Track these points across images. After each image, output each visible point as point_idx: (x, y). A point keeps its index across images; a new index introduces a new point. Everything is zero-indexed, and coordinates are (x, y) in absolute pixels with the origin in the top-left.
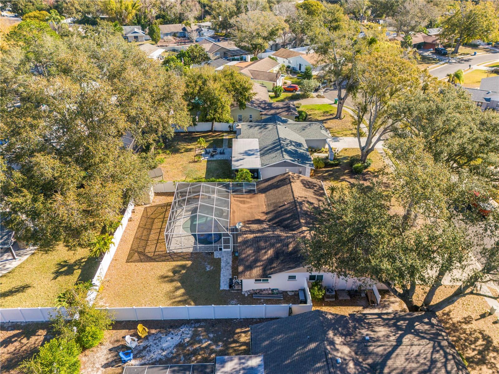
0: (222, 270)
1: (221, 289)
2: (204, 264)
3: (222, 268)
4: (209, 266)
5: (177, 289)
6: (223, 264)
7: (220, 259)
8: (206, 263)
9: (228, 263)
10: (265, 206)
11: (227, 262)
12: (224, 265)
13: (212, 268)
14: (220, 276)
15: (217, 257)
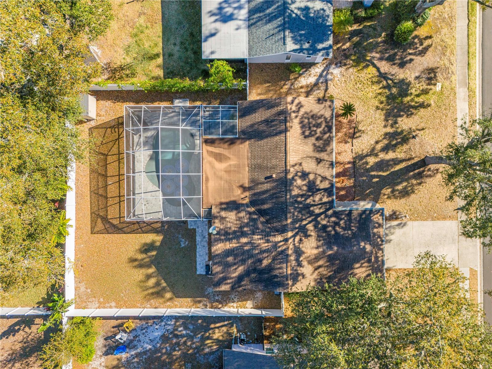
0: (198, 247)
1: (198, 273)
2: (178, 237)
3: (198, 244)
4: (183, 240)
5: (149, 277)
6: (198, 239)
7: (195, 230)
8: (180, 236)
9: (204, 237)
10: (247, 169)
11: (202, 235)
12: (200, 240)
13: (187, 243)
14: (195, 257)
15: (192, 227)
